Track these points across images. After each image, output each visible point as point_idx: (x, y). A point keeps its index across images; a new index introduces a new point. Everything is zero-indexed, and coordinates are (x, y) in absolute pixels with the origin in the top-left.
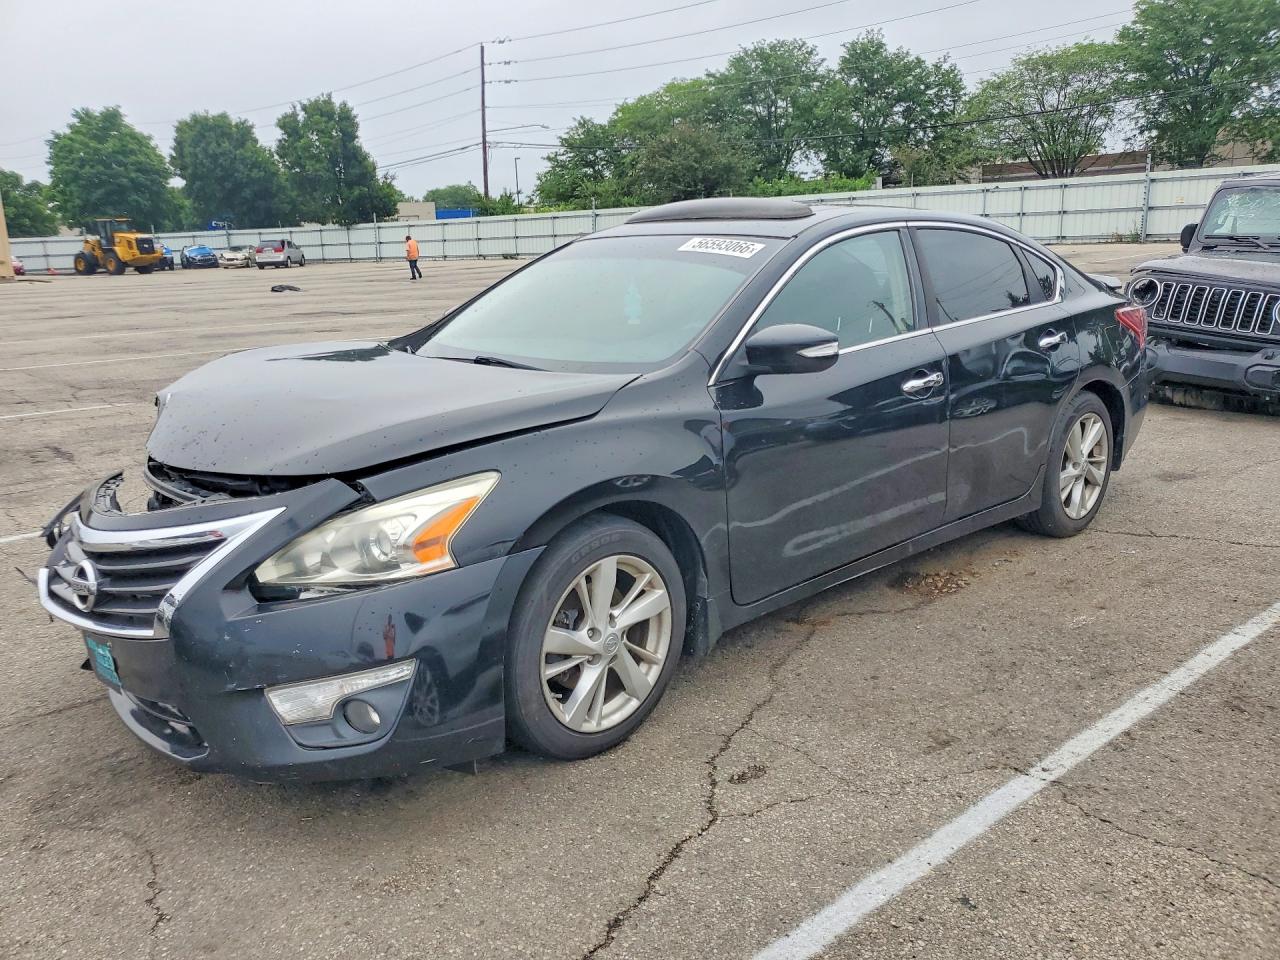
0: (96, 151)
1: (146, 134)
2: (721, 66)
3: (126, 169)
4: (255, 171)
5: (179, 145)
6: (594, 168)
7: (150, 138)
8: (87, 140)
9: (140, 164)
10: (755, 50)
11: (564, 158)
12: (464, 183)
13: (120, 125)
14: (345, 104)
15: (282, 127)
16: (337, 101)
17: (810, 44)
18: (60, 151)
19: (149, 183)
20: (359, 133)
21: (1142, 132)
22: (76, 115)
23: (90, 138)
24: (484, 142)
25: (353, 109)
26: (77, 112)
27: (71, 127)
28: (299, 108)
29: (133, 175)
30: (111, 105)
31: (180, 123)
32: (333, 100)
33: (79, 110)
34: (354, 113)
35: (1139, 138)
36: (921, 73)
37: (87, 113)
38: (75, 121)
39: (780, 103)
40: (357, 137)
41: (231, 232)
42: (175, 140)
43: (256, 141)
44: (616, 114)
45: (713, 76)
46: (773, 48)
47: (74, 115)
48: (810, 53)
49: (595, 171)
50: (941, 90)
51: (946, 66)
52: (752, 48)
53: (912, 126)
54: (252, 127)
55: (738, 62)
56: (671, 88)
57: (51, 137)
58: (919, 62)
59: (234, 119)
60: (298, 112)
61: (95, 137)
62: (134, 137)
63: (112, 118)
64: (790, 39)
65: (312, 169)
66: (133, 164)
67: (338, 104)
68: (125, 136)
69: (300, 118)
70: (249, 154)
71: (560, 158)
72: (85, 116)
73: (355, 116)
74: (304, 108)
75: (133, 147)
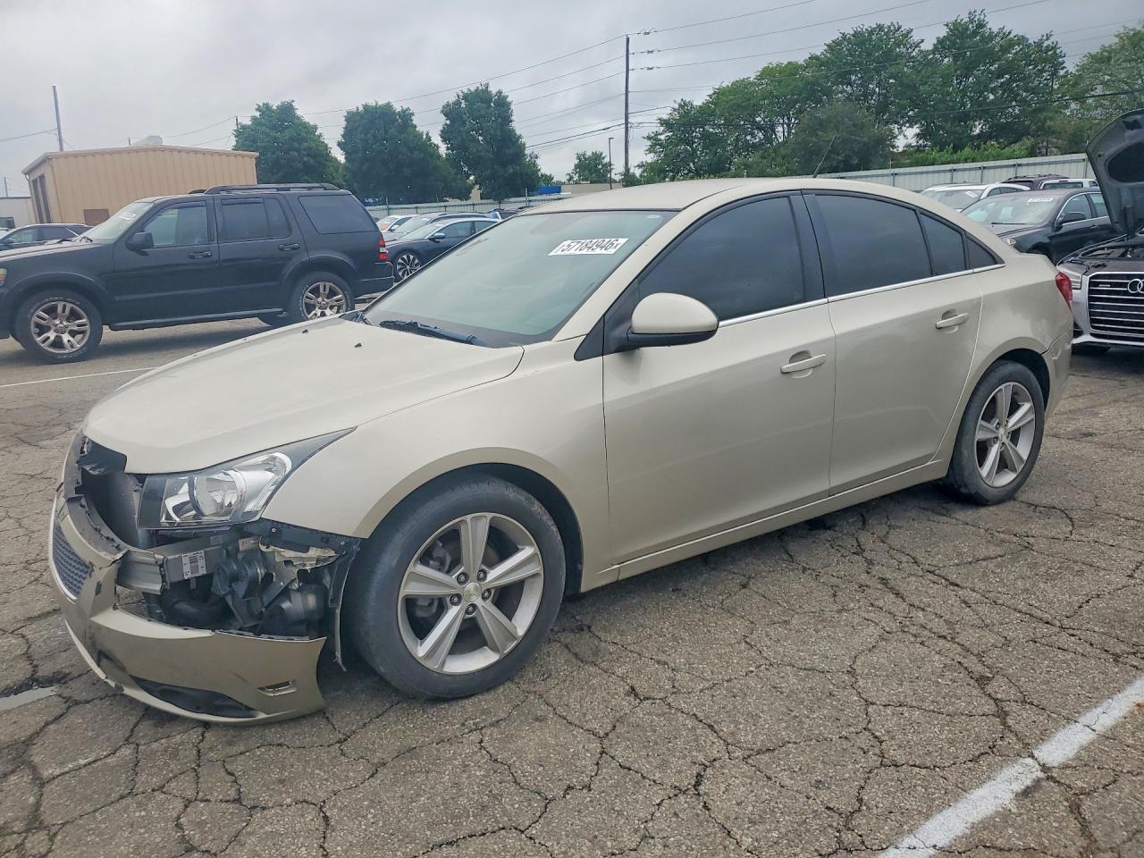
0: (275, 140)
1: (312, 123)
3: (299, 154)
4: (416, 152)
5: (349, 132)
7: (316, 128)
8: (268, 130)
9: (311, 148)
11: (662, 137)
13: (293, 116)
14: (500, 92)
15: (445, 115)
16: (493, 89)
17: (905, 27)
18: (246, 140)
20: (513, 118)
23: (271, 129)
24: (627, 123)
25: (507, 96)
26: (259, 106)
27: (254, 119)
28: (461, 97)
29: (305, 159)
30: (287, 99)
31: (349, 113)
32: (489, 89)
33: (261, 104)
34: (509, 100)
37: (267, 106)
38: (257, 114)
40: (511, 121)
41: (390, 206)
42: (344, 128)
43: (415, 127)
44: (711, 96)
47: (256, 109)
48: (905, 36)
51: (1047, 43)
52: (852, 32)
54: (412, 114)
55: (833, 47)
57: (236, 127)
58: (1022, 39)
59: (397, 108)
60: (461, 100)
61: (274, 128)
62: (305, 126)
63: (287, 110)
65: (475, 150)
66: (304, 150)
67: (494, 92)
68: (299, 125)
69: (463, 105)
70: (411, 137)
71: (659, 137)
72: (265, 110)
73: (510, 103)
74: (466, 97)
75: (304, 134)
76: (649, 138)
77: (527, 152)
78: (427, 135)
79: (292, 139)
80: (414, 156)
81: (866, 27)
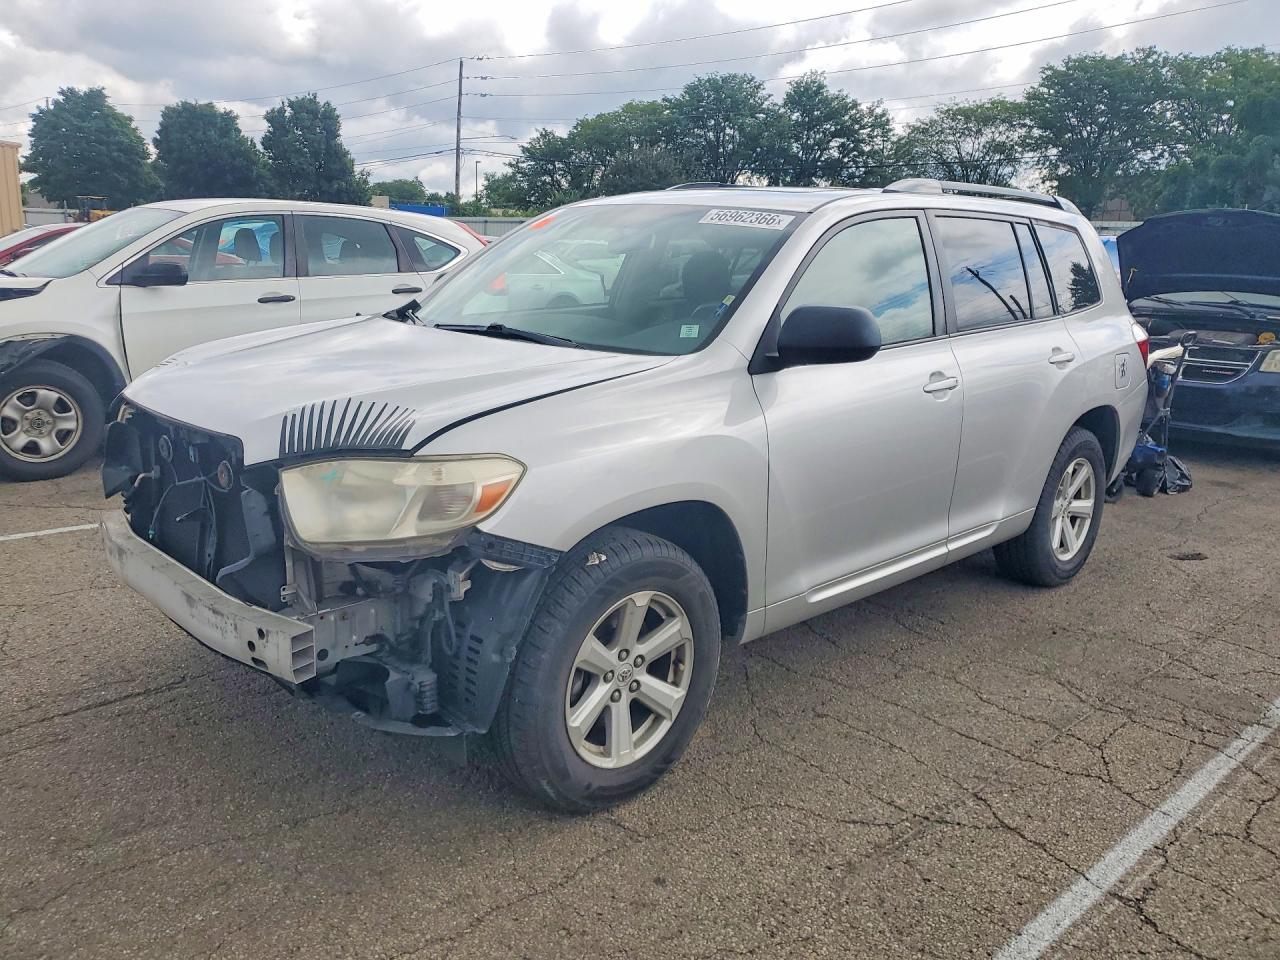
0: (80, 129)
1: (126, 114)
2: (677, 93)
3: (108, 148)
4: (239, 159)
5: (164, 130)
6: (552, 177)
7: (130, 119)
8: (72, 118)
9: (123, 143)
10: (709, 80)
11: (524, 165)
12: (410, 178)
13: (103, 105)
14: (328, 104)
15: (269, 121)
16: (321, 100)
17: (758, 78)
18: (43, 125)
19: (128, 163)
20: (341, 132)
21: (1043, 182)
22: (62, 93)
23: (76, 117)
24: (458, 148)
25: (336, 109)
26: (63, 90)
27: (56, 103)
28: (286, 104)
29: (115, 154)
30: (97, 85)
31: (167, 108)
32: (318, 100)
33: (65, 89)
34: (337, 112)
35: (1041, 186)
36: (856, 114)
37: (71, 91)
38: (61, 98)
39: (728, 131)
40: (339, 135)
42: (160, 124)
43: (239, 131)
44: (575, 128)
45: (669, 101)
46: (724, 80)
47: (59, 93)
48: (758, 87)
49: (552, 180)
50: (873, 131)
51: (879, 111)
52: (706, 79)
53: (846, 160)
54: (237, 117)
55: (692, 90)
56: (629, 108)
57: (36, 112)
58: (855, 105)
59: (220, 109)
60: (286, 108)
61: (78, 116)
62: (117, 117)
63: (96, 97)
64: (741, 73)
65: (296, 162)
66: (114, 144)
67: (322, 104)
68: (108, 116)
69: (287, 114)
70: (234, 143)
71: (520, 165)
72: (69, 94)
73: (338, 116)
74: (291, 105)
75: (115, 127)
76: (511, 165)
77: (357, 169)
78: (252, 141)
79: (99, 130)
80: (236, 163)
81: (721, 74)
